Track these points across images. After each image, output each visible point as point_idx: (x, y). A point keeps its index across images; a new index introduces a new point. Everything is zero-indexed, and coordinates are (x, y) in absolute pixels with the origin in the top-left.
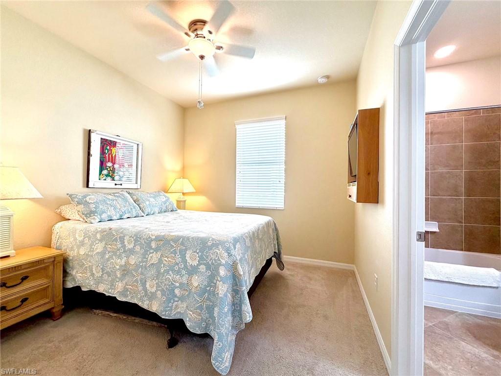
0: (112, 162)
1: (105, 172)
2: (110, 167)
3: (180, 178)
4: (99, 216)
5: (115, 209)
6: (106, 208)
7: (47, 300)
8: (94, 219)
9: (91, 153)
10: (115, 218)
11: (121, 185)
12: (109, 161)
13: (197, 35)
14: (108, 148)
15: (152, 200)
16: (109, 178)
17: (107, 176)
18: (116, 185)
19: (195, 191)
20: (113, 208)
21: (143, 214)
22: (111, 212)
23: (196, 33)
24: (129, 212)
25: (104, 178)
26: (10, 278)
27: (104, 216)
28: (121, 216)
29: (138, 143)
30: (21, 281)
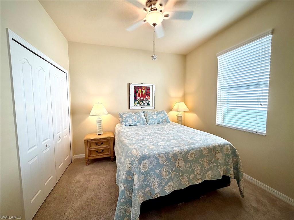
0: (140, 96)
1: (137, 102)
2: (139, 99)
3: (179, 102)
4: (125, 124)
5: (133, 120)
6: (128, 119)
7: (109, 153)
8: (123, 124)
9: (130, 94)
10: (132, 124)
11: (144, 107)
12: (138, 96)
13: (152, 9)
14: (138, 90)
15: (155, 116)
16: (139, 104)
17: (138, 103)
18: (141, 107)
19: (189, 110)
20: (132, 120)
21: (147, 124)
22: (131, 122)
23: (151, 8)
24: (140, 122)
25: (136, 105)
26: (99, 142)
27: (127, 123)
28: (135, 124)
29: (153, 85)
30: (101, 144)
